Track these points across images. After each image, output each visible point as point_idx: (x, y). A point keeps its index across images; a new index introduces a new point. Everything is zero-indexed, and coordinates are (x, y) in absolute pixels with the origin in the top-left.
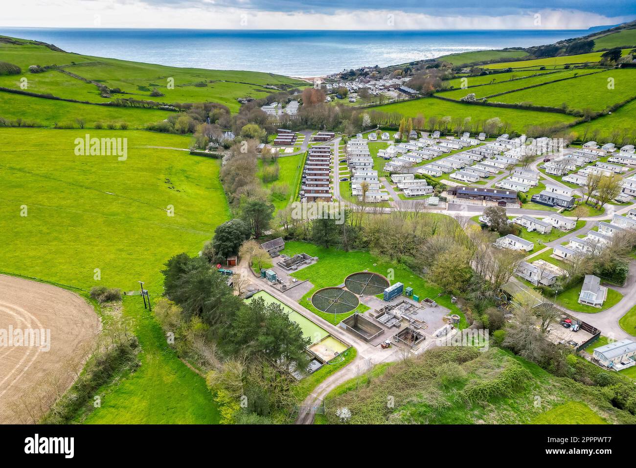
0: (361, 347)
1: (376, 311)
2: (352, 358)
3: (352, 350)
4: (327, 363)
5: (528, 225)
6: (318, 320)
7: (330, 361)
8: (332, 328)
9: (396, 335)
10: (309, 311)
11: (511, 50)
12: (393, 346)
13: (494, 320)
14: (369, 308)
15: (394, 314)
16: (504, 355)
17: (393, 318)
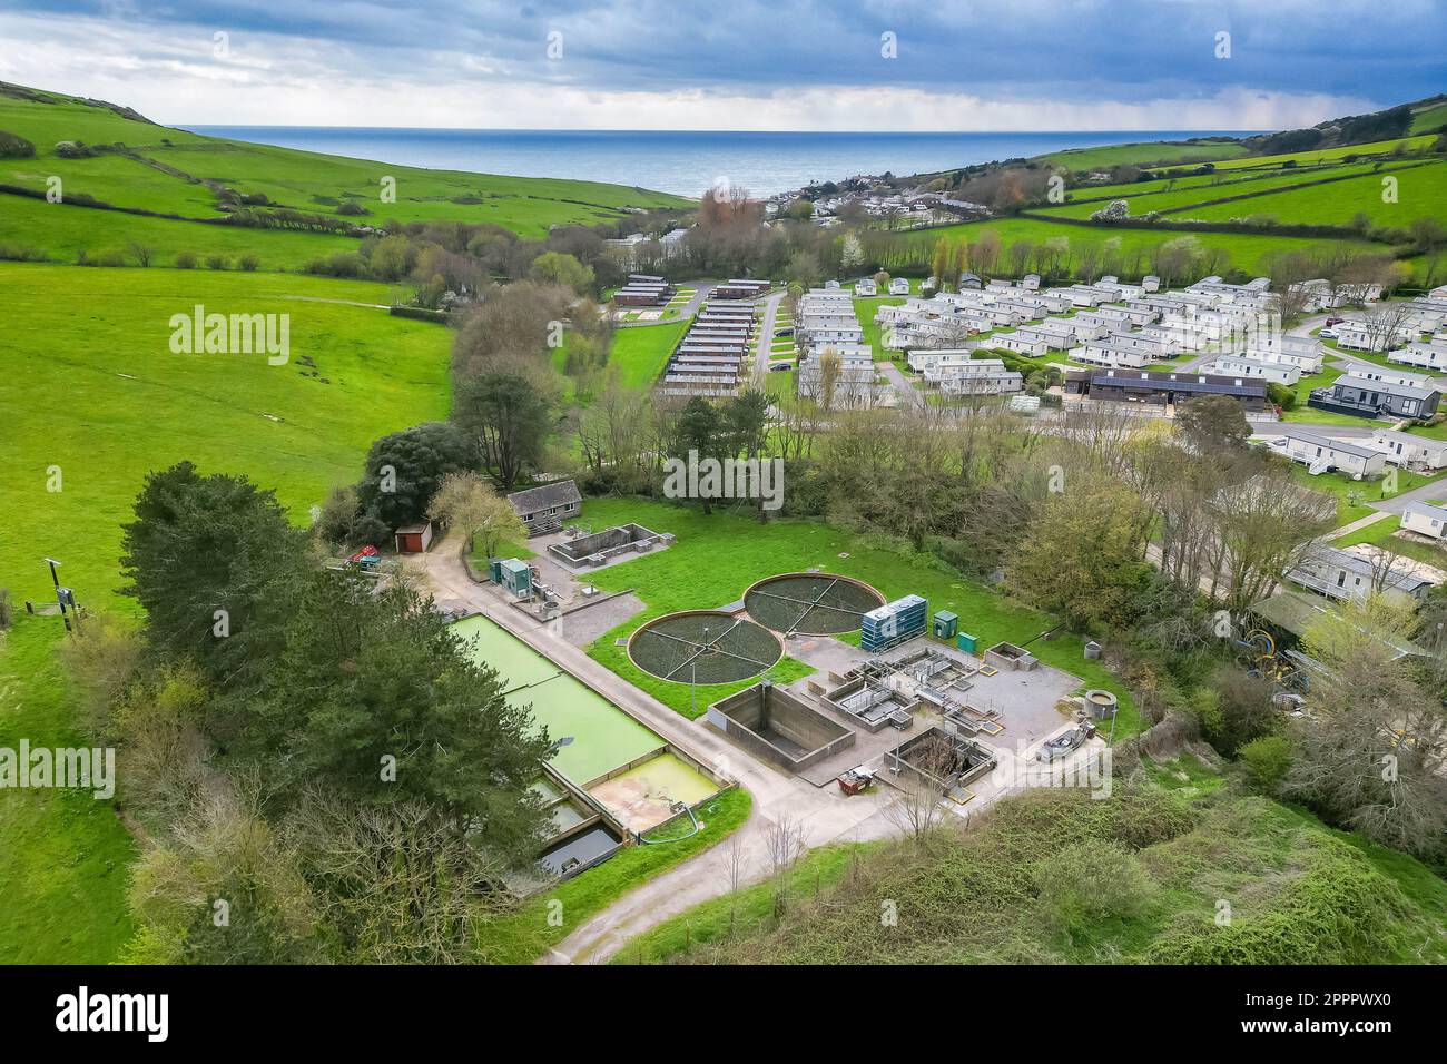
0: (768, 789)
1: (835, 679)
2: (733, 826)
3: (734, 797)
4: (638, 839)
5: (1309, 456)
6: (639, 702)
7: (651, 833)
8: (680, 726)
9: (894, 752)
10: (614, 676)
11: (1205, 142)
12: (882, 789)
13: (1239, 707)
14: (810, 670)
15: (893, 686)
16: (1293, 825)
17: (890, 700)
